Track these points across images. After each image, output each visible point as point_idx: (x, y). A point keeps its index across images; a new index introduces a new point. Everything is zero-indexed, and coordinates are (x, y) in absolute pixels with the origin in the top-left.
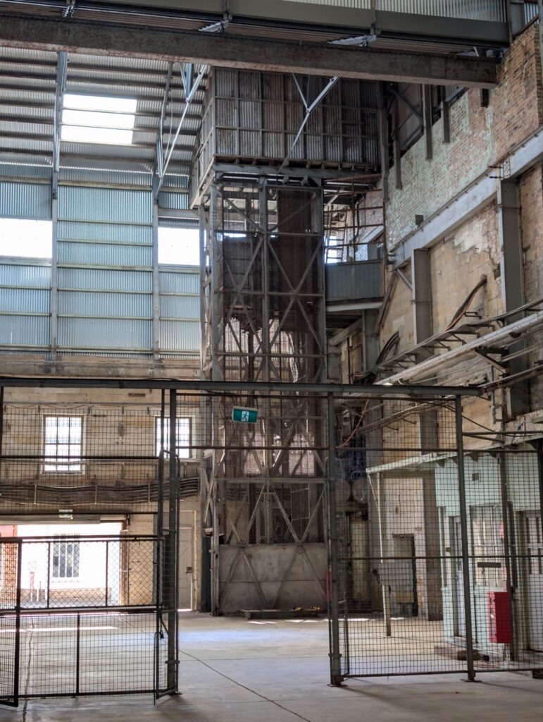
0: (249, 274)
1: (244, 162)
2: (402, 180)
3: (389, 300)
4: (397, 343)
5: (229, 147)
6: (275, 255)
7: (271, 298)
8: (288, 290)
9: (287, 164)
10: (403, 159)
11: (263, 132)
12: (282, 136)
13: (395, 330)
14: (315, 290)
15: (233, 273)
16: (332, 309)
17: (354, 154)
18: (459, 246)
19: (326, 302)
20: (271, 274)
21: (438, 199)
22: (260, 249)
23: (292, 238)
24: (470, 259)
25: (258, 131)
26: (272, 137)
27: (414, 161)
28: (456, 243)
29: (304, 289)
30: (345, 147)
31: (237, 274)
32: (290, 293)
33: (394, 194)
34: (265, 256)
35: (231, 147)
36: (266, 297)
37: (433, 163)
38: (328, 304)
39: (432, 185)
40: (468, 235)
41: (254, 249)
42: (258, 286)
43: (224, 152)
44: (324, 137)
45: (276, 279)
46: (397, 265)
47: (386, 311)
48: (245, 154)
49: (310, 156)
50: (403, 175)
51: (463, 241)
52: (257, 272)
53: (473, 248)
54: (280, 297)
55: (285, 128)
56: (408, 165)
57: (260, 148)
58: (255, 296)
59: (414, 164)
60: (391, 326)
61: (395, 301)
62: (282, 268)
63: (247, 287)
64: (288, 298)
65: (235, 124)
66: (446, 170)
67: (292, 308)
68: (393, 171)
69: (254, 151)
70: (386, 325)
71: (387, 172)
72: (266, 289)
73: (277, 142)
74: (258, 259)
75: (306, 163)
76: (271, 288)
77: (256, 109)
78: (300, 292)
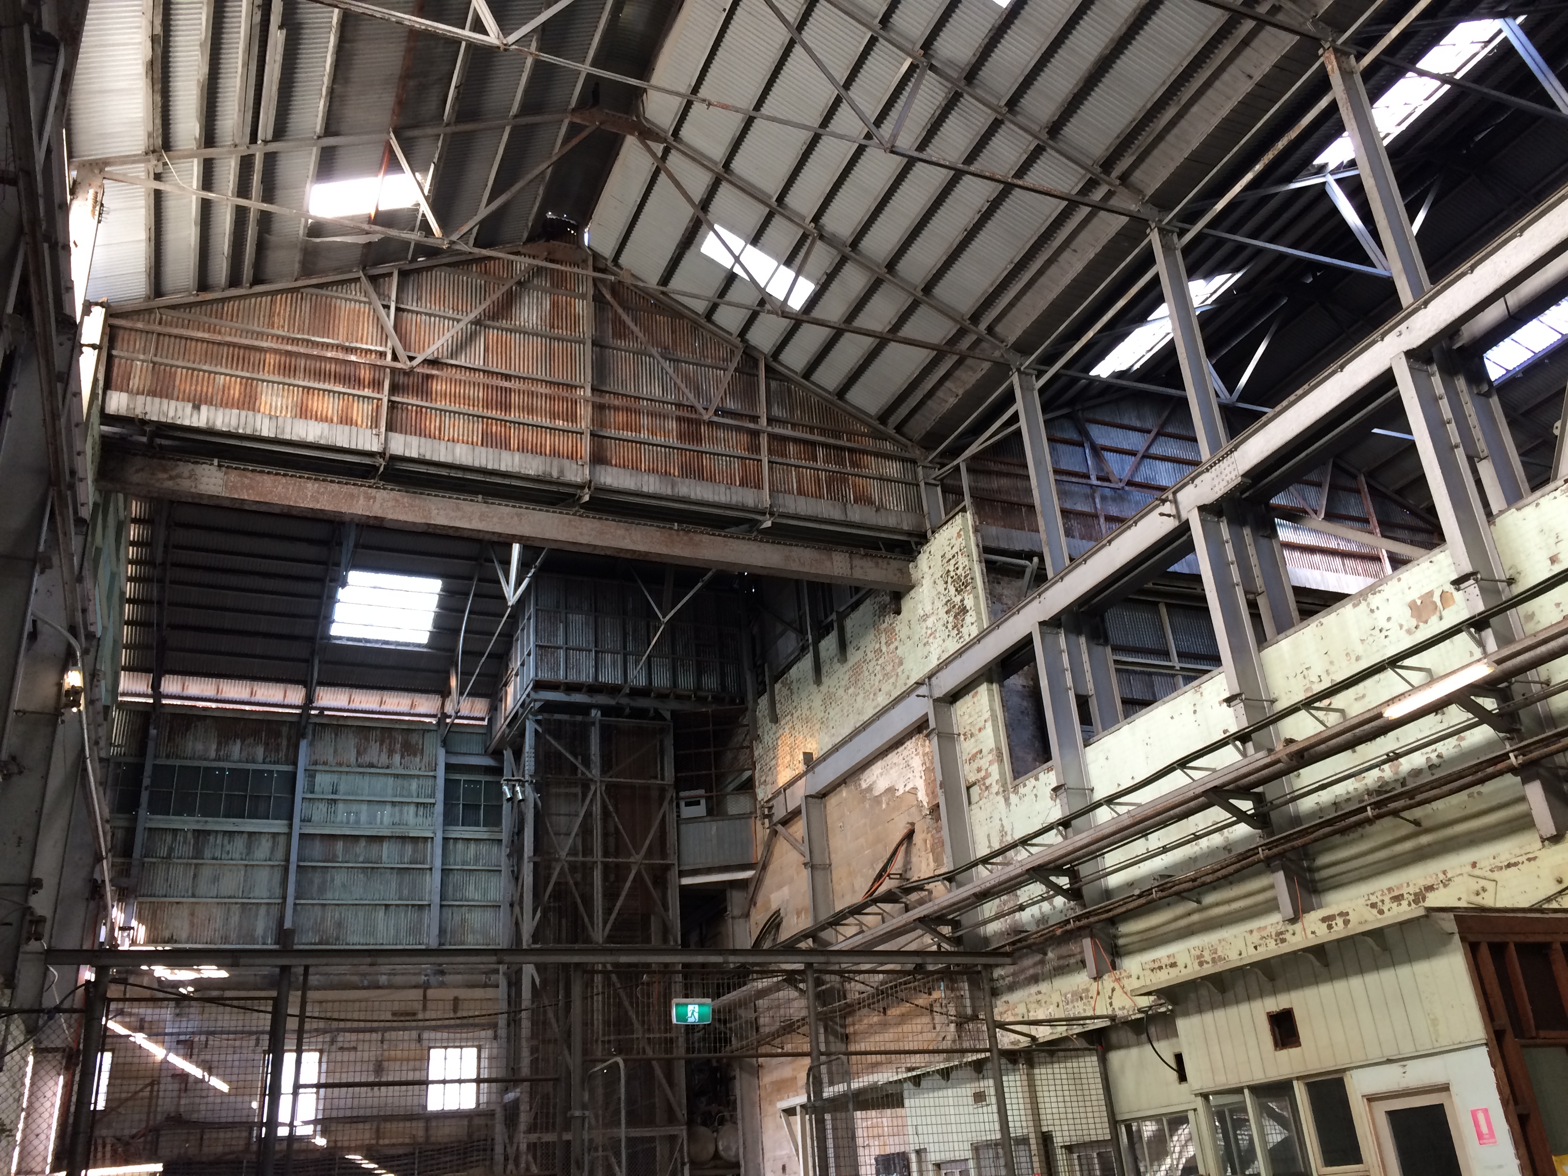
0: (577, 835)
1: (571, 688)
2: (778, 711)
3: (764, 867)
4: (778, 925)
5: (552, 669)
6: (611, 808)
7: (606, 866)
8: (630, 855)
9: (628, 691)
10: (778, 686)
11: (596, 652)
12: (619, 658)
13: (774, 907)
14: (664, 855)
15: (555, 834)
16: (686, 881)
17: (710, 682)
18: (870, 789)
19: (680, 872)
20: (605, 835)
21: (833, 731)
22: (592, 801)
23: (632, 787)
24: (888, 804)
25: (590, 651)
26: (608, 657)
27: (794, 686)
28: (864, 786)
29: (650, 854)
30: (699, 674)
31: (560, 834)
32: (632, 860)
33: (766, 729)
34: (597, 809)
35: (555, 668)
36: (600, 866)
37: (824, 688)
38: (682, 874)
39: (823, 714)
40: (881, 774)
41: (583, 800)
42: (588, 850)
43: (546, 675)
44: (673, 660)
45: (612, 840)
46: (775, 819)
47: (758, 881)
48: (573, 677)
49: (656, 683)
50: (778, 706)
51: (875, 782)
52: (586, 831)
53: (891, 790)
54: (617, 865)
55: (625, 648)
56: (785, 691)
57: (592, 671)
58: (584, 864)
59: (795, 690)
60: (769, 901)
61: (771, 868)
62: (620, 827)
63: (573, 852)
64: (628, 867)
65: (560, 642)
66: (843, 693)
67: (634, 880)
68: (764, 701)
69: (586, 676)
70: (760, 900)
71: (756, 703)
72: (600, 854)
73: (614, 664)
74: (589, 814)
75: (652, 690)
76: (606, 854)
77: (587, 624)
78: (645, 858)
